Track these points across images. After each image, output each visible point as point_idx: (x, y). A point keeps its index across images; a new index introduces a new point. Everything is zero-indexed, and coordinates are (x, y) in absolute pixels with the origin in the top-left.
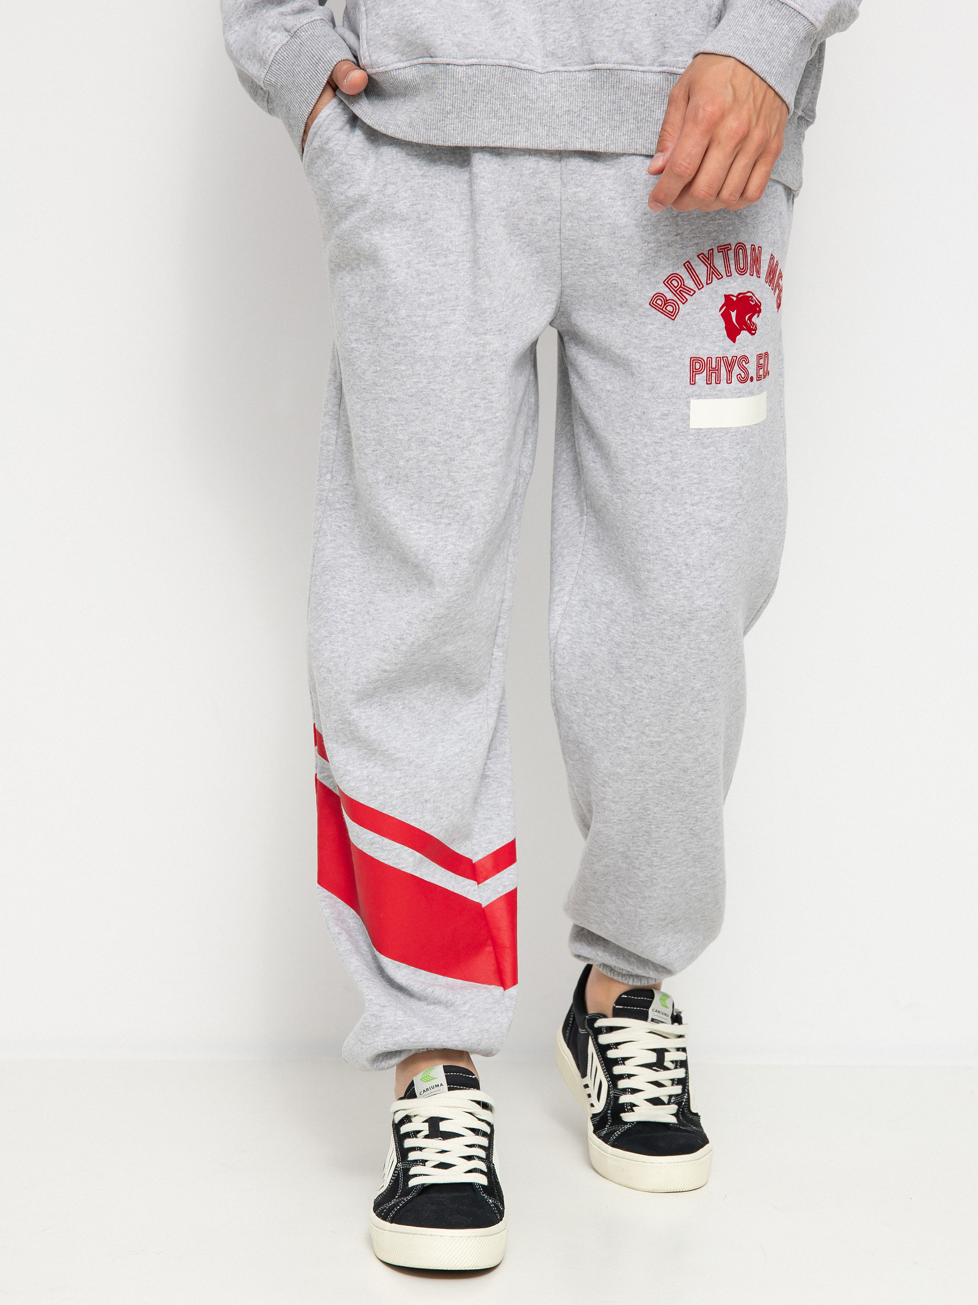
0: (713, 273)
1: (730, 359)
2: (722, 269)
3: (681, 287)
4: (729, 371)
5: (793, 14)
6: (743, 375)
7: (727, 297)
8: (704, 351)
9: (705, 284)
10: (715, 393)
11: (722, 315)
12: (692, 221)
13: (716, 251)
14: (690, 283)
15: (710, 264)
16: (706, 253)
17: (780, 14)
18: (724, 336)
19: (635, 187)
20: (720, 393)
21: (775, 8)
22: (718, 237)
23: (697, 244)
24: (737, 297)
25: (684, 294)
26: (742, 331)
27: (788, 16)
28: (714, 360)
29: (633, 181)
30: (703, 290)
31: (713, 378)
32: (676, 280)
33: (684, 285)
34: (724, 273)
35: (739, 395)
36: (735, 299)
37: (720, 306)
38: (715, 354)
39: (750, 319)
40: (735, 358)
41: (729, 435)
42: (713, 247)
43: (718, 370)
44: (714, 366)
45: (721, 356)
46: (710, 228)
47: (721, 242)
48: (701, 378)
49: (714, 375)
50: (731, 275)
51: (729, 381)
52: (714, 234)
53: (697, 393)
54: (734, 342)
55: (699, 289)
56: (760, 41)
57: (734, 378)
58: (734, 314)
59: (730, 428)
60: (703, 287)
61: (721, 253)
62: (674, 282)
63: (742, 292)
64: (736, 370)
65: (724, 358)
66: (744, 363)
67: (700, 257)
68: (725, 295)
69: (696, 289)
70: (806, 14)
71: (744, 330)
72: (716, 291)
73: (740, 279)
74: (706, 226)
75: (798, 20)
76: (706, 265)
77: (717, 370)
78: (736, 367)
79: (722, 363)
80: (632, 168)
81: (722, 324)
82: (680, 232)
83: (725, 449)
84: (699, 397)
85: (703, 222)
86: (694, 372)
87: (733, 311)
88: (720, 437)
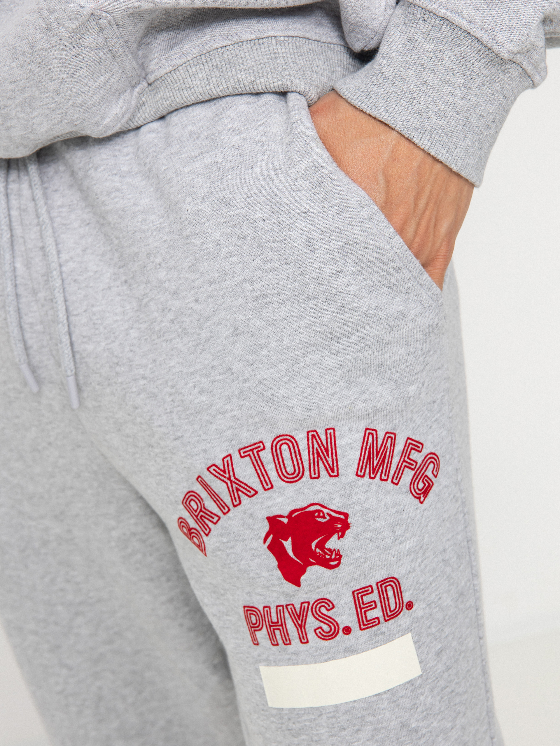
0: (238, 490)
1: (298, 607)
2: (253, 481)
3: (201, 511)
4: (301, 626)
5: (459, 34)
6: (326, 628)
7: (273, 520)
8: (258, 597)
9: (231, 506)
10: (287, 657)
11: (269, 548)
12: (192, 417)
13: (236, 457)
14: (211, 505)
15: (229, 479)
16: (219, 463)
17: (439, 35)
18: (280, 578)
19: (118, 369)
20: (294, 657)
21: (430, 27)
22: (236, 435)
23: (205, 451)
24: (289, 516)
25: (207, 521)
26: (309, 569)
27: (451, 38)
28: (273, 611)
29: (115, 360)
30: (230, 514)
31: (278, 637)
32: (194, 501)
33: (205, 508)
34: (257, 486)
35: (326, 657)
36: (285, 520)
37: (263, 535)
38: (274, 601)
39: (321, 545)
40: (306, 605)
41: (324, 717)
42: (231, 452)
43: (282, 625)
44: (275, 620)
45: (284, 603)
46: (220, 424)
47: (245, 441)
48: (262, 635)
49: (277, 632)
50: (272, 487)
51: (304, 640)
52: (229, 433)
53: (264, 657)
54: (298, 584)
55: (225, 514)
56: (404, 80)
57: (311, 635)
58: (288, 545)
59: (324, 708)
60: (229, 510)
61: (248, 458)
62: (193, 503)
63: (298, 507)
64: (312, 623)
65: (289, 607)
66: (323, 610)
67: (211, 469)
68: (269, 518)
69: (220, 514)
70: (478, 33)
71: (312, 564)
72: (251, 515)
73: (291, 489)
74: (211, 423)
75: (467, 44)
76: (224, 481)
77: (280, 625)
78: (310, 619)
79: (287, 614)
80: (113, 342)
81: (273, 562)
82: (179, 434)
83: (324, 737)
84: (268, 662)
85: (207, 418)
86: (254, 628)
87: (286, 540)
88: (310, 721)
